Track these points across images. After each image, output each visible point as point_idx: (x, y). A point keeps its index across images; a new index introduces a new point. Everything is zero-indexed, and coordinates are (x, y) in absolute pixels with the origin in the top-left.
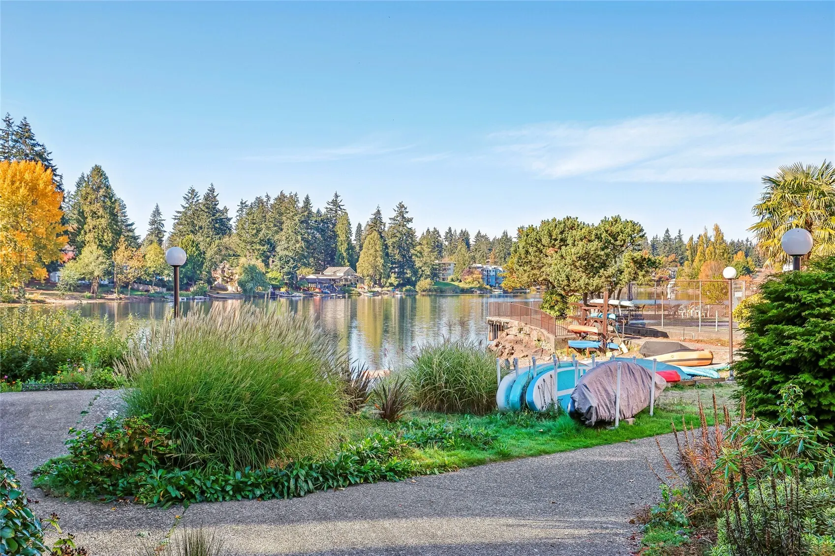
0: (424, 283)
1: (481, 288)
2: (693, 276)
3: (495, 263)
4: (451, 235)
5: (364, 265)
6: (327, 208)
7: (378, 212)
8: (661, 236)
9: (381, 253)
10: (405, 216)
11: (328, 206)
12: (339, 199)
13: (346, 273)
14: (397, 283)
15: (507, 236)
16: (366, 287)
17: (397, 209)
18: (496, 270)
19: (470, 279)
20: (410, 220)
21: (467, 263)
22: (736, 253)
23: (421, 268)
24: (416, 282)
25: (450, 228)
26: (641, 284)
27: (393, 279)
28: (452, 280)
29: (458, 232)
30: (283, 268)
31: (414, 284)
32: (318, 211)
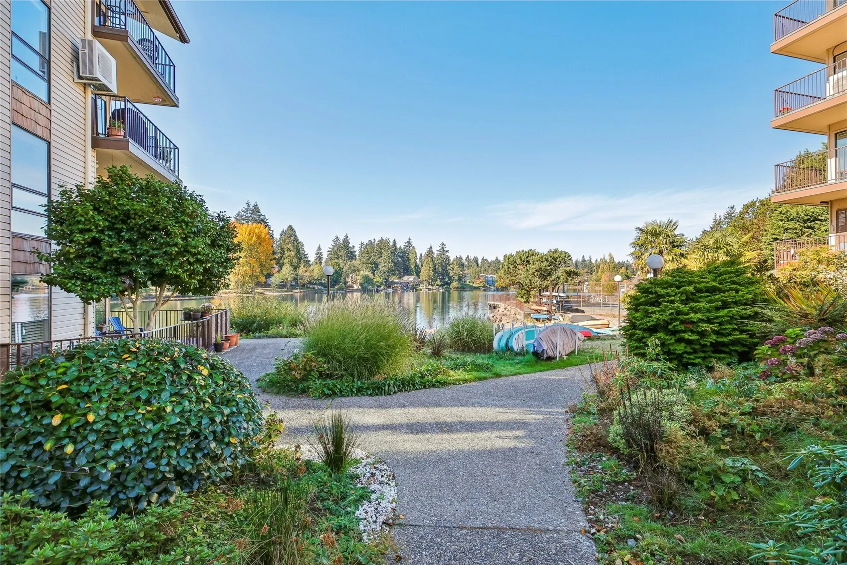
0: (455, 284)
1: (484, 287)
2: (598, 280)
3: (492, 273)
4: (469, 259)
5: (424, 275)
6: (404, 245)
7: (431, 247)
8: (580, 259)
9: (432, 268)
10: (445, 249)
12: (411, 241)
13: (414, 279)
14: (440, 284)
15: (498, 259)
16: (425, 286)
17: (440, 246)
18: (492, 277)
19: (478, 282)
20: (447, 251)
21: (477, 273)
22: (621, 268)
23: (453, 276)
24: (450, 283)
25: (468, 255)
26: (570, 285)
27: (438, 282)
28: (469, 282)
29: (472, 258)
30: (382, 276)
31: (449, 284)
32: (400, 247)
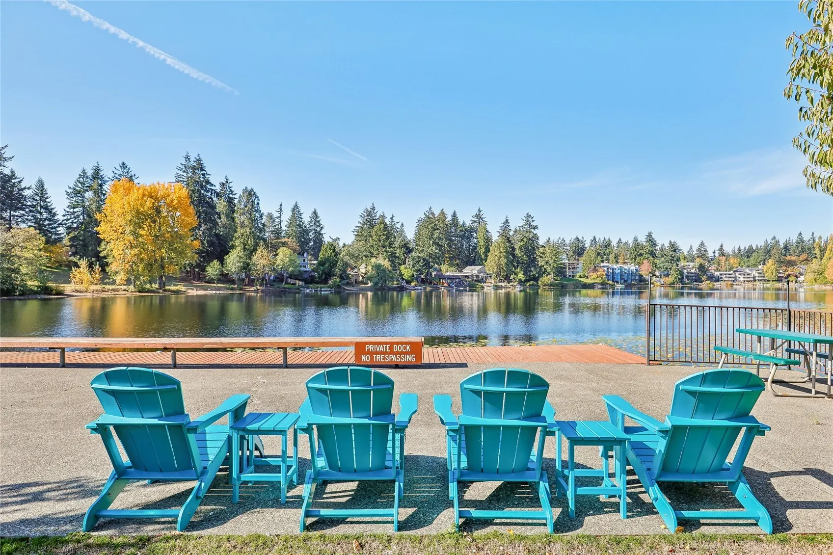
0: (546, 279)
1: (602, 284)
2: (820, 273)
3: (624, 263)
4: (596, 242)
5: (491, 264)
6: (472, 221)
7: (507, 221)
8: (794, 239)
9: (504, 254)
10: (532, 224)
11: (474, 219)
12: (481, 213)
13: (477, 271)
14: (524, 278)
15: (637, 240)
16: (493, 282)
17: (524, 219)
18: (621, 269)
19: (594, 275)
20: (536, 228)
21: (592, 262)
23: (543, 266)
24: (539, 277)
25: (594, 237)
26: (768, 281)
27: (521, 276)
28: (580, 277)
29: (602, 239)
30: (414, 267)
31: (536, 279)
32: (464, 224)
